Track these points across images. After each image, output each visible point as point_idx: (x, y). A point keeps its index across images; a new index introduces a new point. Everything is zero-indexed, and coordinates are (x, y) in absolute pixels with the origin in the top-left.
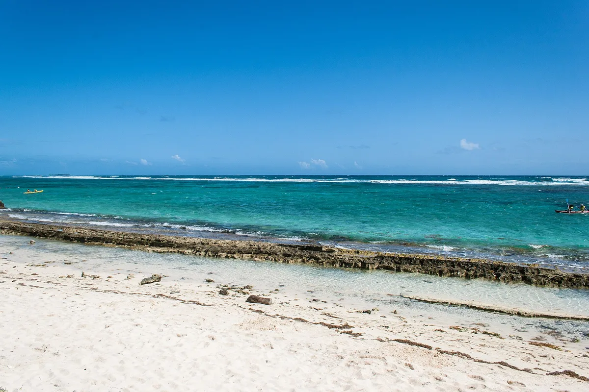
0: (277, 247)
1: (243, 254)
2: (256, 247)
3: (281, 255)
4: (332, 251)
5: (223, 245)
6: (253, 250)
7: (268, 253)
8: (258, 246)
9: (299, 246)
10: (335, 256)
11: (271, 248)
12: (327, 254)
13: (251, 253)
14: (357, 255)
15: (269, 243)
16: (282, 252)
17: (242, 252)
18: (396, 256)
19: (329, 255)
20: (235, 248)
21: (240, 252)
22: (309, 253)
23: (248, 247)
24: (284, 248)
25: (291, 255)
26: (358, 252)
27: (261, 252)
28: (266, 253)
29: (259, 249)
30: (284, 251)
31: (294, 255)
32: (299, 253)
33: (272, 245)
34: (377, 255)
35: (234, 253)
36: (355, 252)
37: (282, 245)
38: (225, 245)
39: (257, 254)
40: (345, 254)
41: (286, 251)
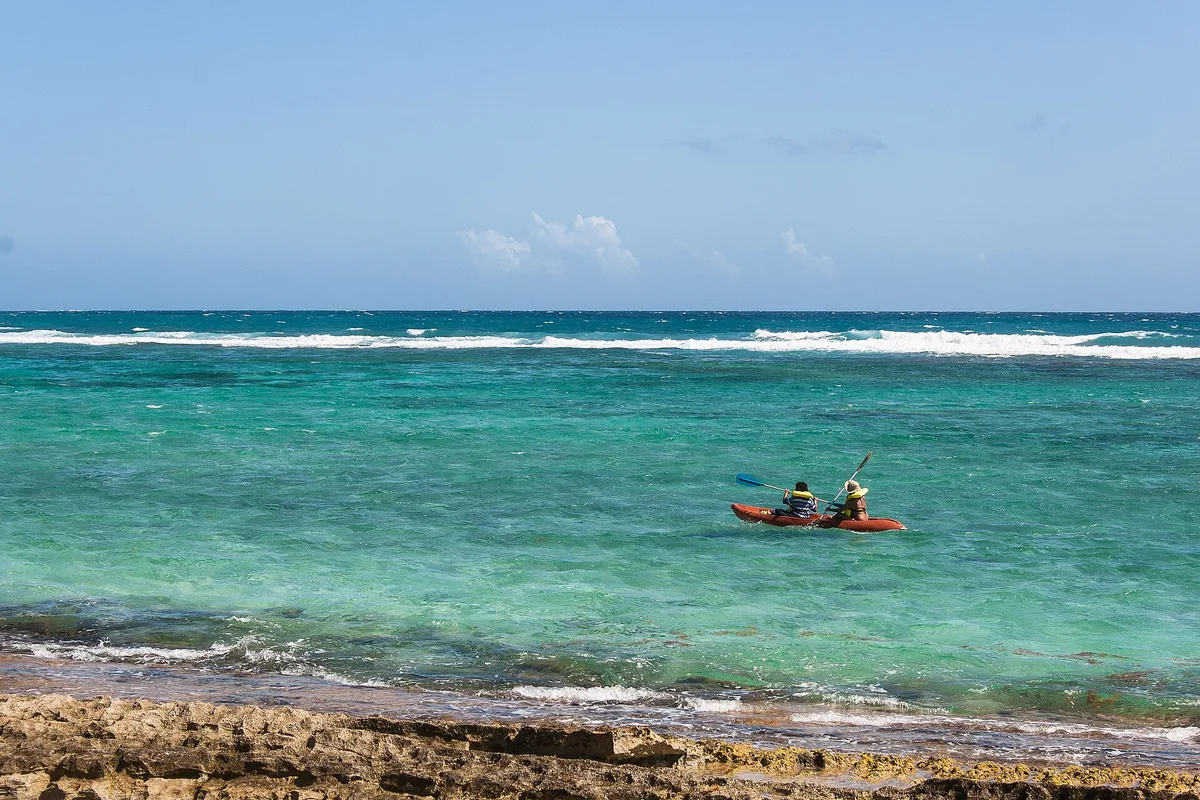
0: (345, 734)
1: (147, 777)
2: (225, 735)
3: (373, 785)
4: (671, 758)
5: (26, 727)
6: (203, 756)
7: (292, 770)
8: (237, 731)
9: (474, 730)
10: (685, 787)
11: (311, 743)
12: (639, 775)
13: (195, 774)
14: (809, 778)
15: (301, 714)
16: (381, 768)
17: (138, 764)
18: (1035, 780)
19: (653, 781)
20: (97, 745)
21: (128, 765)
22: (538, 770)
23: (177, 735)
24: (388, 744)
25: (430, 782)
26: (819, 762)
27: (256, 768)
28: (285, 769)
29: (243, 747)
30: (388, 757)
31: (450, 782)
32: (473, 771)
33: (319, 721)
34: (928, 774)
35: (95, 773)
36: (803, 759)
37: (373, 725)
38: (40, 726)
39: (229, 776)
40: (741, 773)
41: (403, 756)
